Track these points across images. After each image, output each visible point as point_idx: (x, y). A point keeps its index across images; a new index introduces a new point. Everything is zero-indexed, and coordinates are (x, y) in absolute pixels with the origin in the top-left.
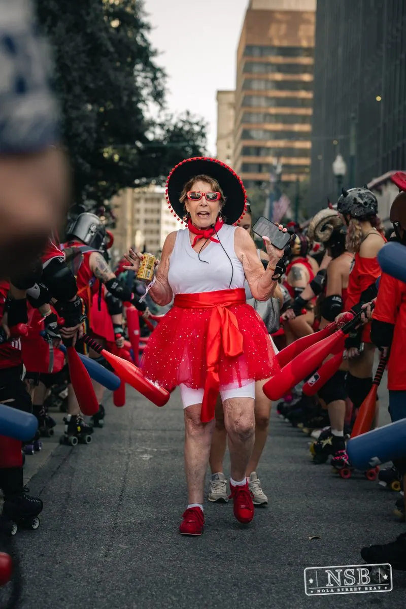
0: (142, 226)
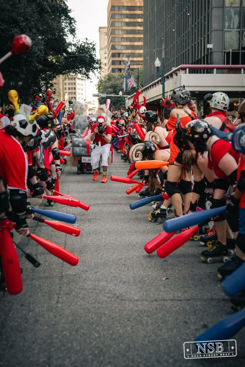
0: (67, 91)
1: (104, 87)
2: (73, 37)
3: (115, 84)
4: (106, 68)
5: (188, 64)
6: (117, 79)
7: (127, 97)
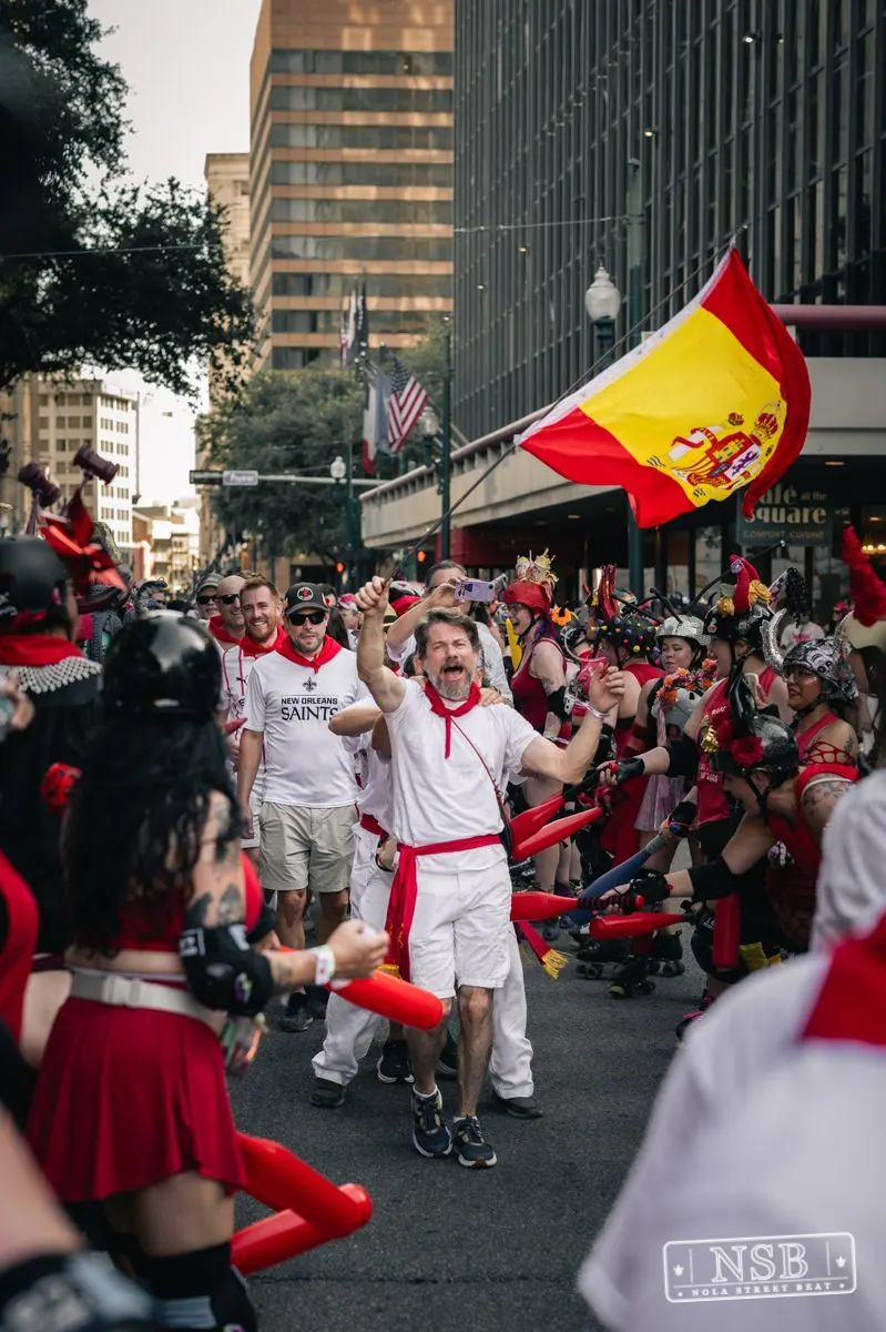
1: (242, 438)
2: (104, 168)
3: (294, 424)
6: (307, 400)
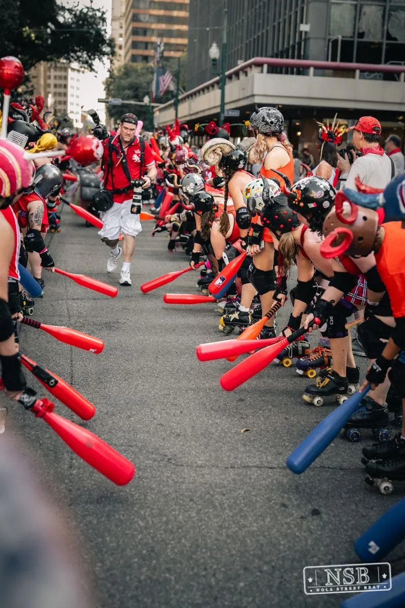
0: (52, 89)
1: (118, 88)
4: (122, 52)
5: (266, 56)
6: (140, 74)
7: (157, 107)
